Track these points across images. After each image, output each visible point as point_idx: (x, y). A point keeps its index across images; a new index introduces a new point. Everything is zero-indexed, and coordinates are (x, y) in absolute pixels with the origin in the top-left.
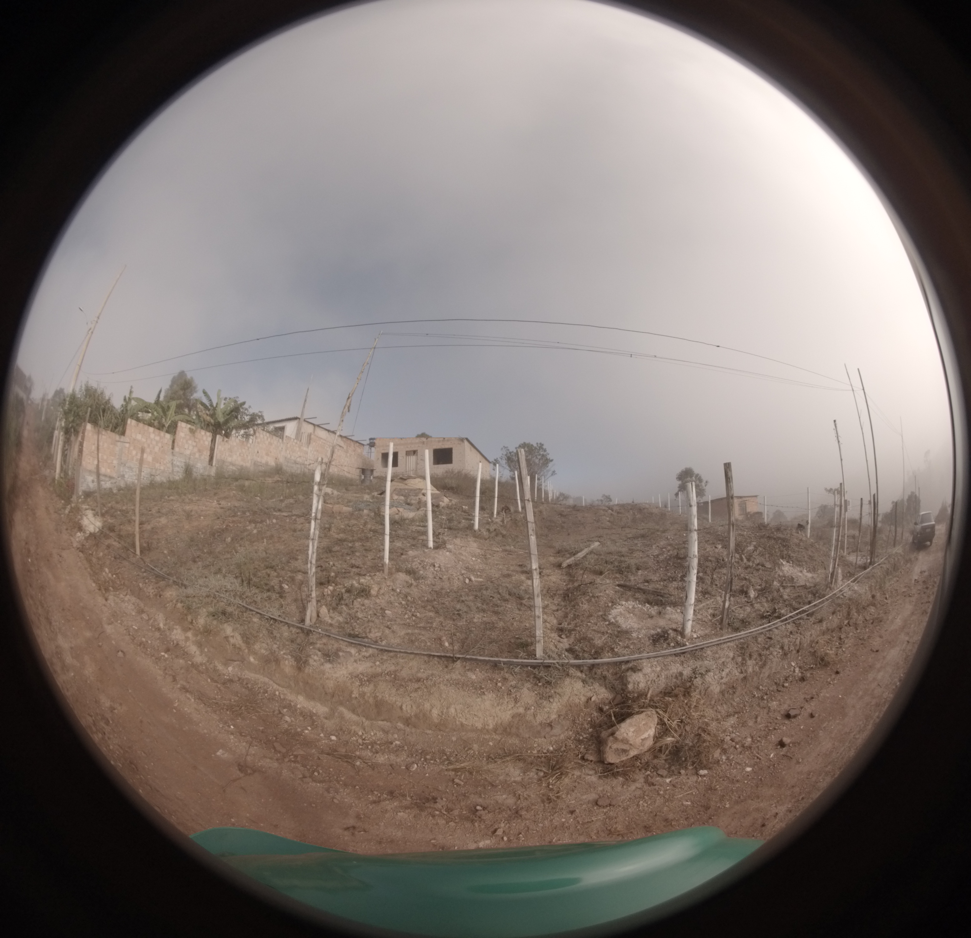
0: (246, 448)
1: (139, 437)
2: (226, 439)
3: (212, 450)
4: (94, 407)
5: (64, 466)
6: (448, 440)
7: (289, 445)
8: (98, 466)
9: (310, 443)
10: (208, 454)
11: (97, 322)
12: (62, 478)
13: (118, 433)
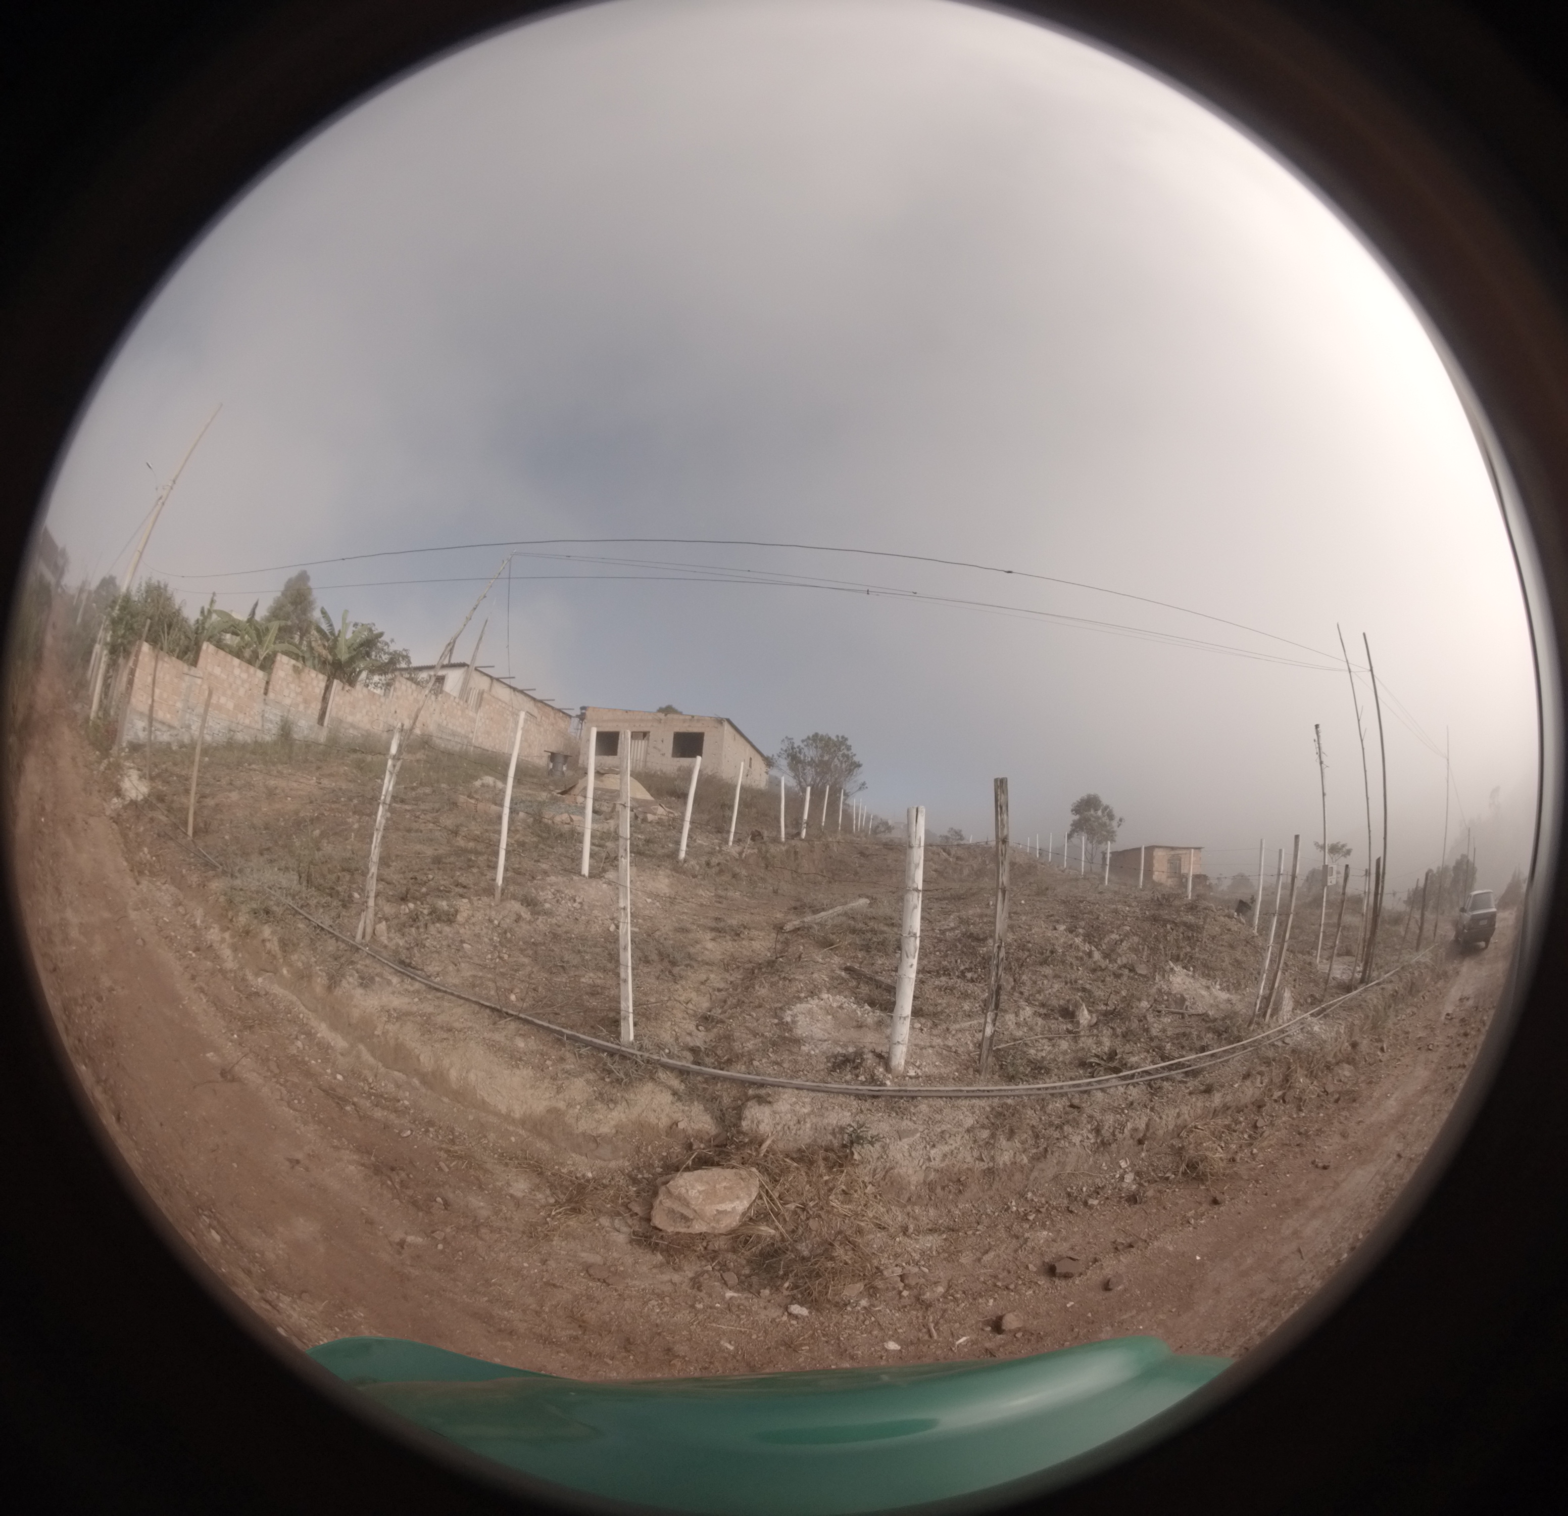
0: (378, 704)
1: (217, 671)
2: (347, 687)
3: (325, 699)
4: (157, 619)
5: (105, 702)
6: (698, 720)
7: (445, 706)
8: (152, 707)
9: (480, 706)
10: (319, 706)
11: (172, 488)
12: (99, 718)
13: (186, 661)
